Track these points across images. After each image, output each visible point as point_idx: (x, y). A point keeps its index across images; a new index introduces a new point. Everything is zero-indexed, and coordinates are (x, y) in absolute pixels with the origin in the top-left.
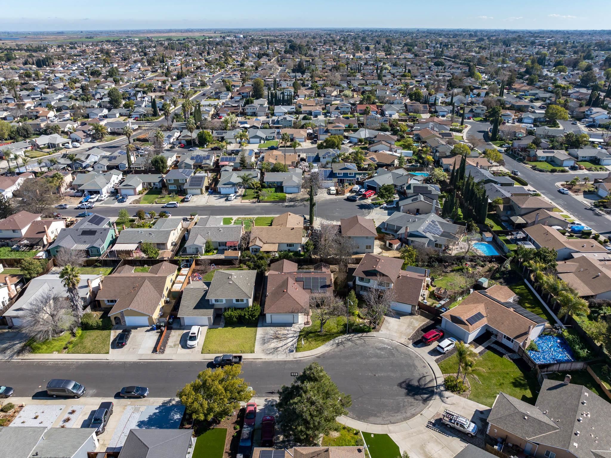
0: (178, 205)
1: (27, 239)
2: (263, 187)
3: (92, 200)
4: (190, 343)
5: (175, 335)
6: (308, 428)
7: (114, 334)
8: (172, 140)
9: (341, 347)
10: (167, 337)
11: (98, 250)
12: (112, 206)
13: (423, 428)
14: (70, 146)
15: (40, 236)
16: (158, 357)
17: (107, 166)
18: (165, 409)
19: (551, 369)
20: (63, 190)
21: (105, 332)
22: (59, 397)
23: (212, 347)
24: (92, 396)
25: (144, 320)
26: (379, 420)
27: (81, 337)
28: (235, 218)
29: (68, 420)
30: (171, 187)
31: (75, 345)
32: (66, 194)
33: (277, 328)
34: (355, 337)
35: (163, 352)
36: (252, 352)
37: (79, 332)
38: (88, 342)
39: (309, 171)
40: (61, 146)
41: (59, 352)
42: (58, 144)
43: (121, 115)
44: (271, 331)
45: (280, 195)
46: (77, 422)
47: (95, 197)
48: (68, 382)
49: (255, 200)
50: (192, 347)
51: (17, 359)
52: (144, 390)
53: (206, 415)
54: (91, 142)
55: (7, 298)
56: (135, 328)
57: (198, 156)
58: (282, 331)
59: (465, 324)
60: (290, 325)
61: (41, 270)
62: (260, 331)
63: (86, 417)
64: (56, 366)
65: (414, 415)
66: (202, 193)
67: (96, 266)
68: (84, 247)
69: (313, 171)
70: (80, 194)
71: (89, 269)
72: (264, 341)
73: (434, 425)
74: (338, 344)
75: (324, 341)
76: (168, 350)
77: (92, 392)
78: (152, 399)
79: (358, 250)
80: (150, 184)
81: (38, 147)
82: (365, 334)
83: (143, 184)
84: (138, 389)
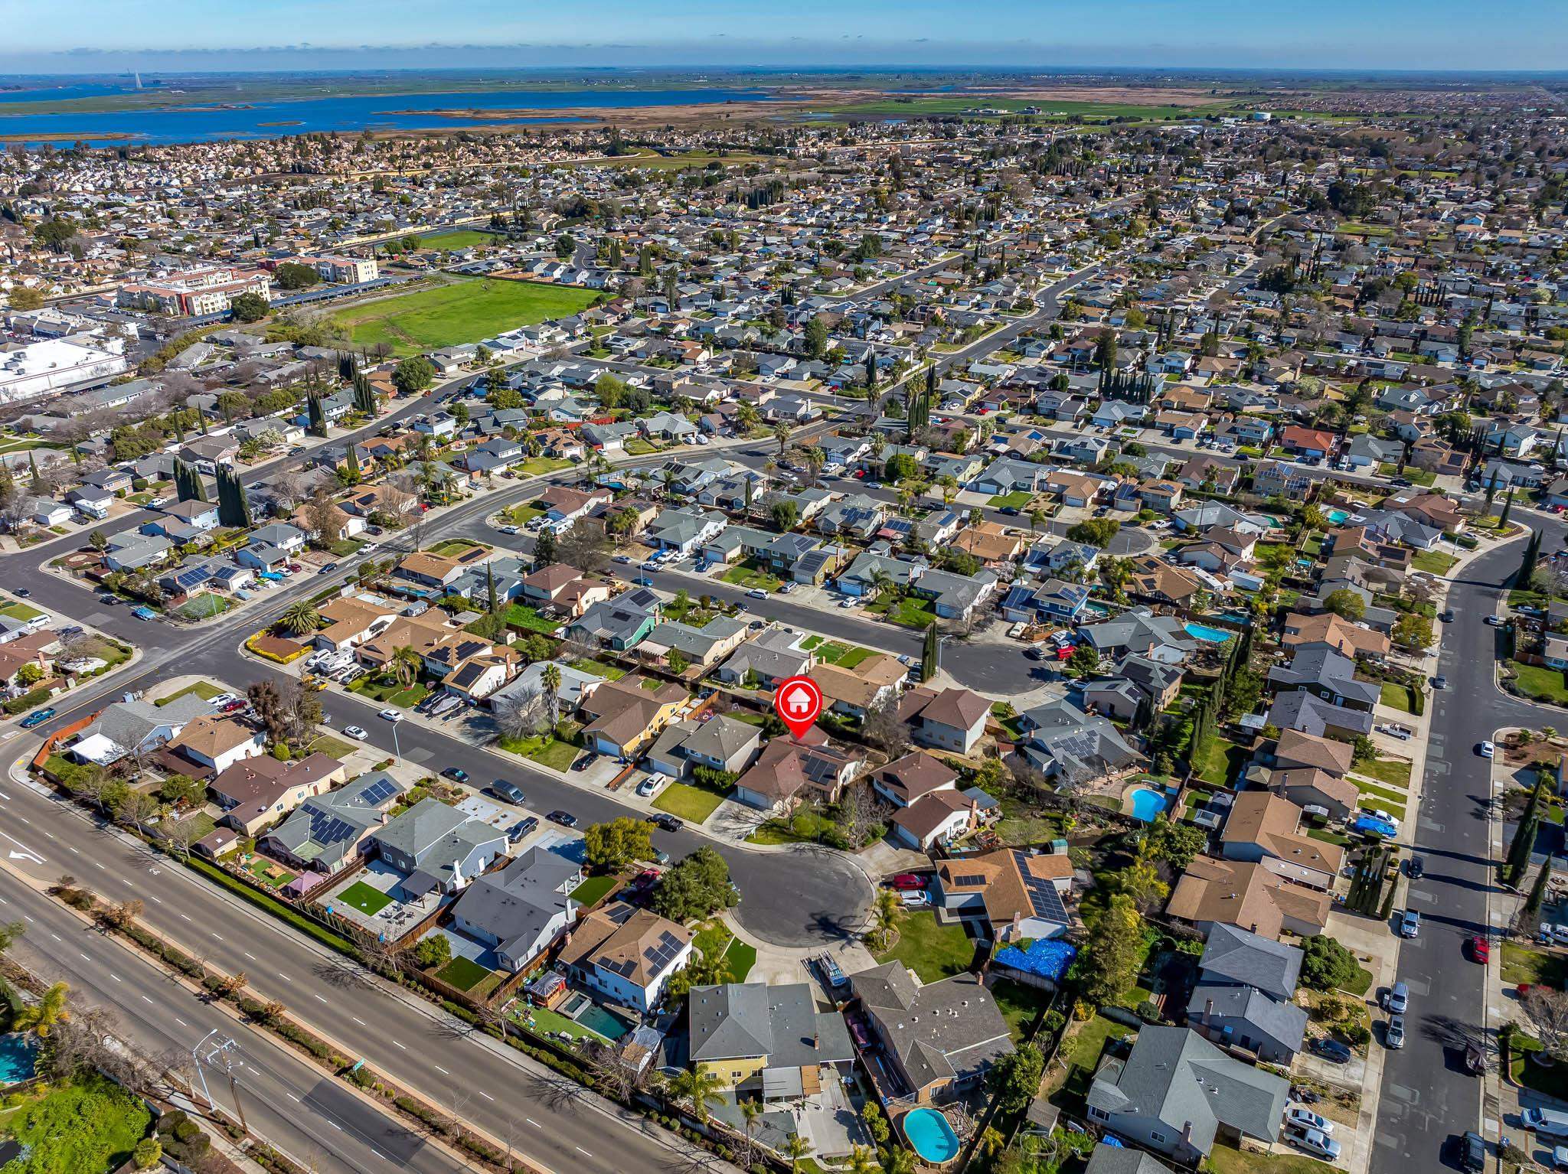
0: (767, 597)
1: (556, 605)
2: (910, 595)
3: (663, 559)
4: (644, 790)
5: (638, 776)
6: (665, 900)
7: (582, 753)
8: (850, 459)
9: (797, 854)
10: (629, 775)
11: (622, 643)
12: (685, 574)
13: (796, 961)
14: (693, 441)
15: (568, 604)
16: (609, 795)
17: (718, 500)
18: (581, 845)
19: (1009, 973)
20: (637, 531)
21: (575, 749)
22: (501, 799)
23: (666, 803)
24: (529, 809)
25: (615, 749)
26: (762, 935)
27: (550, 747)
28: (828, 639)
29: (497, 821)
30: (776, 564)
31: (541, 753)
32: (638, 540)
33: (742, 807)
34: (822, 850)
35: (614, 790)
36: (700, 823)
37: (550, 740)
38: (552, 755)
39: (1010, 582)
40: (681, 438)
41: (523, 755)
42: (676, 436)
43: (814, 376)
44: (736, 807)
45: (926, 616)
46: (503, 825)
47: (669, 555)
48: (512, 787)
49: (880, 616)
50: (644, 795)
51: (484, 749)
52: (573, 820)
53: (598, 857)
54: (730, 436)
55: (503, 677)
56: (605, 754)
57: (854, 509)
58: (749, 813)
59: (949, 880)
60: (761, 809)
61: (546, 654)
62: (725, 804)
63: (513, 826)
64: (515, 769)
65: (801, 946)
66: (814, 584)
67: (609, 665)
68: (608, 634)
69: (1016, 583)
70: (654, 543)
71: (601, 666)
72: (720, 817)
73: (810, 962)
74: (796, 850)
75: (785, 841)
76: (621, 790)
77: (530, 804)
78: (575, 831)
79: (943, 743)
80: (752, 549)
81: (648, 434)
82: (837, 851)
83: (743, 547)
84: (568, 816)
